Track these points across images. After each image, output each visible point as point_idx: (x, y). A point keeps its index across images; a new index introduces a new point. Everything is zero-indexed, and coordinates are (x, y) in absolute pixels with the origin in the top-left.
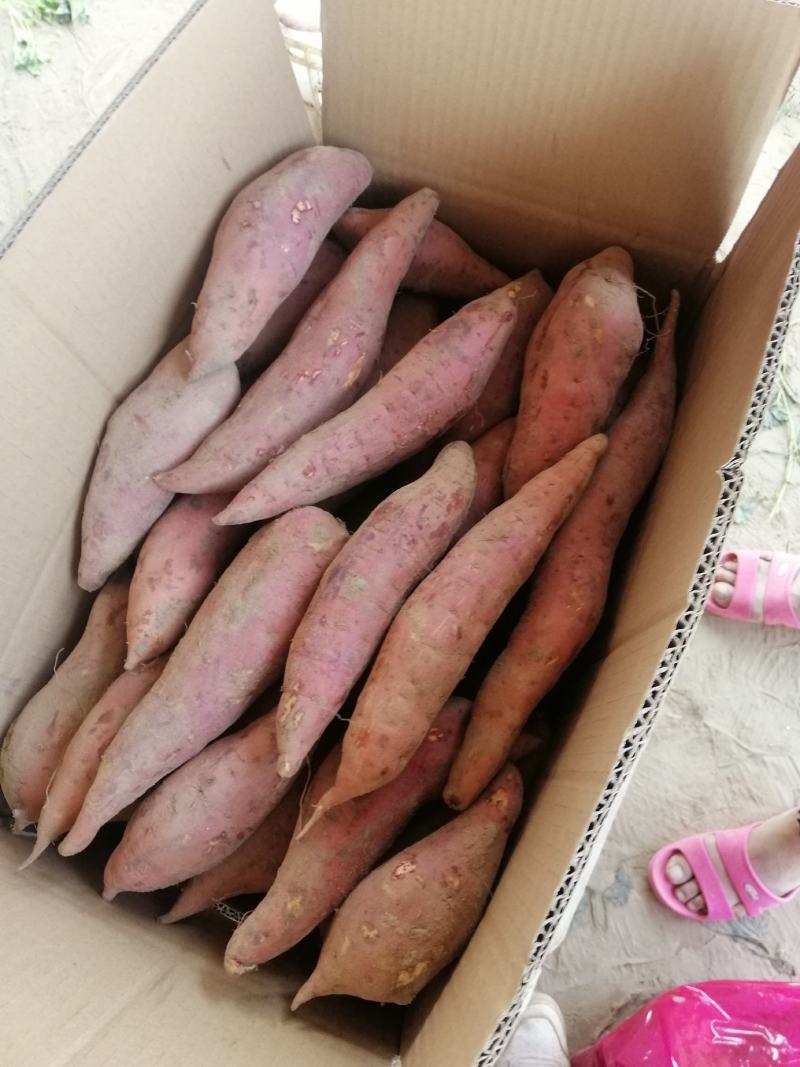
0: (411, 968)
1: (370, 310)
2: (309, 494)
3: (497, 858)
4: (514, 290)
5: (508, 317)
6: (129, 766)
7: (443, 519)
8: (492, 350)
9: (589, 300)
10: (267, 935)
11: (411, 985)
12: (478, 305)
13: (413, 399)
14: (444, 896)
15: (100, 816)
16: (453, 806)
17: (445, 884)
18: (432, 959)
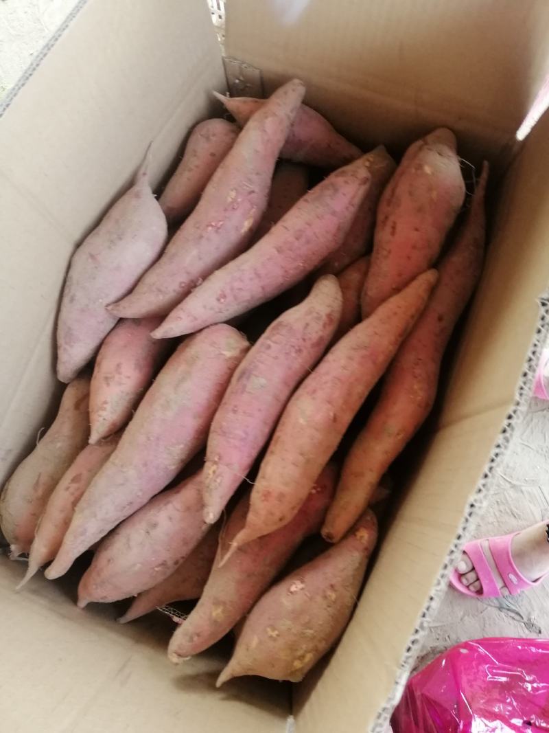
0: (302, 658)
1: (258, 174)
2: (220, 314)
3: (360, 578)
4: (368, 161)
5: (365, 181)
6: (95, 516)
7: (321, 333)
8: (353, 205)
9: (427, 169)
10: (198, 635)
11: (301, 669)
12: (343, 172)
13: (296, 244)
14: (325, 606)
15: (75, 551)
16: (329, 541)
17: (325, 597)
18: (317, 650)
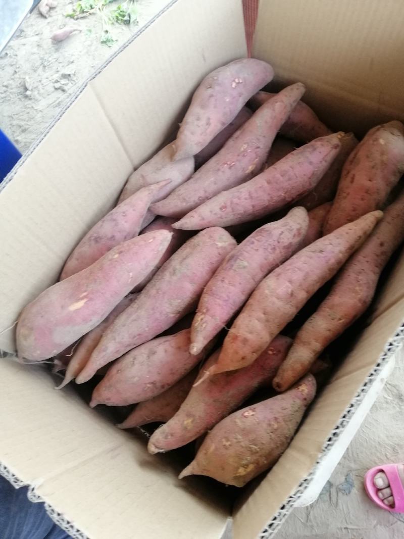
0: (245, 466)
1: (264, 137)
2: (220, 219)
3: (298, 419)
4: (341, 135)
5: (336, 147)
6: (115, 339)
7: (291, 240)
8: (326, 161)
9: (382, 141)
10: (172, 435)
11: (244, 476)
12: (321, 139)
13: (281, 179)
14: (268, 431)
15: (98, 363)
16: (277, 389)
17: (270, 425)
18: (258, 464)
